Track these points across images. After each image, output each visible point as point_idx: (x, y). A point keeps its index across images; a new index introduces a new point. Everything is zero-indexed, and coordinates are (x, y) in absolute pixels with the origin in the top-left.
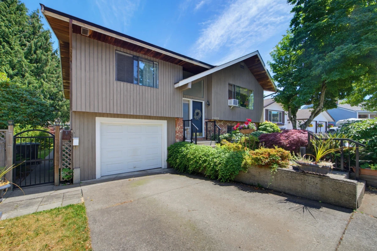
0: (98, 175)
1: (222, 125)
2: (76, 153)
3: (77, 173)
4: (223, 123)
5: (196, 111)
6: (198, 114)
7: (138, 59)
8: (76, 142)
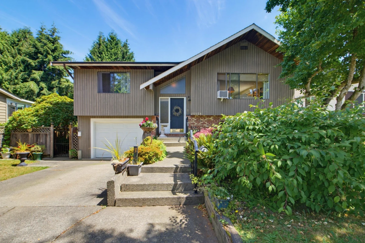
0: (92, 156)
1: (212, 121)
2: (80, 141)
3: (79, 153)
4: (213, 118)
5: (176, 108)
6: (177, 111)
7: (113, 73)
8: (79, 134)
